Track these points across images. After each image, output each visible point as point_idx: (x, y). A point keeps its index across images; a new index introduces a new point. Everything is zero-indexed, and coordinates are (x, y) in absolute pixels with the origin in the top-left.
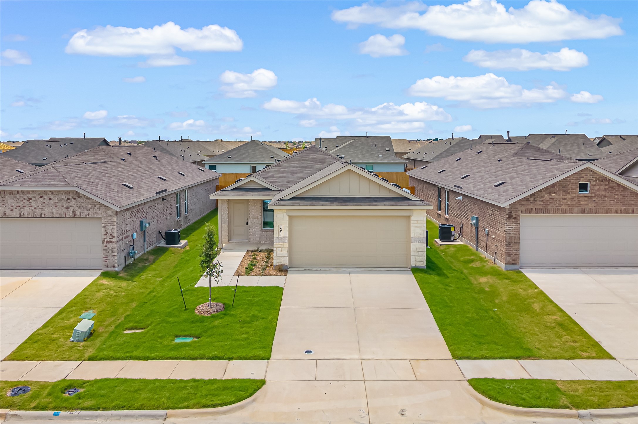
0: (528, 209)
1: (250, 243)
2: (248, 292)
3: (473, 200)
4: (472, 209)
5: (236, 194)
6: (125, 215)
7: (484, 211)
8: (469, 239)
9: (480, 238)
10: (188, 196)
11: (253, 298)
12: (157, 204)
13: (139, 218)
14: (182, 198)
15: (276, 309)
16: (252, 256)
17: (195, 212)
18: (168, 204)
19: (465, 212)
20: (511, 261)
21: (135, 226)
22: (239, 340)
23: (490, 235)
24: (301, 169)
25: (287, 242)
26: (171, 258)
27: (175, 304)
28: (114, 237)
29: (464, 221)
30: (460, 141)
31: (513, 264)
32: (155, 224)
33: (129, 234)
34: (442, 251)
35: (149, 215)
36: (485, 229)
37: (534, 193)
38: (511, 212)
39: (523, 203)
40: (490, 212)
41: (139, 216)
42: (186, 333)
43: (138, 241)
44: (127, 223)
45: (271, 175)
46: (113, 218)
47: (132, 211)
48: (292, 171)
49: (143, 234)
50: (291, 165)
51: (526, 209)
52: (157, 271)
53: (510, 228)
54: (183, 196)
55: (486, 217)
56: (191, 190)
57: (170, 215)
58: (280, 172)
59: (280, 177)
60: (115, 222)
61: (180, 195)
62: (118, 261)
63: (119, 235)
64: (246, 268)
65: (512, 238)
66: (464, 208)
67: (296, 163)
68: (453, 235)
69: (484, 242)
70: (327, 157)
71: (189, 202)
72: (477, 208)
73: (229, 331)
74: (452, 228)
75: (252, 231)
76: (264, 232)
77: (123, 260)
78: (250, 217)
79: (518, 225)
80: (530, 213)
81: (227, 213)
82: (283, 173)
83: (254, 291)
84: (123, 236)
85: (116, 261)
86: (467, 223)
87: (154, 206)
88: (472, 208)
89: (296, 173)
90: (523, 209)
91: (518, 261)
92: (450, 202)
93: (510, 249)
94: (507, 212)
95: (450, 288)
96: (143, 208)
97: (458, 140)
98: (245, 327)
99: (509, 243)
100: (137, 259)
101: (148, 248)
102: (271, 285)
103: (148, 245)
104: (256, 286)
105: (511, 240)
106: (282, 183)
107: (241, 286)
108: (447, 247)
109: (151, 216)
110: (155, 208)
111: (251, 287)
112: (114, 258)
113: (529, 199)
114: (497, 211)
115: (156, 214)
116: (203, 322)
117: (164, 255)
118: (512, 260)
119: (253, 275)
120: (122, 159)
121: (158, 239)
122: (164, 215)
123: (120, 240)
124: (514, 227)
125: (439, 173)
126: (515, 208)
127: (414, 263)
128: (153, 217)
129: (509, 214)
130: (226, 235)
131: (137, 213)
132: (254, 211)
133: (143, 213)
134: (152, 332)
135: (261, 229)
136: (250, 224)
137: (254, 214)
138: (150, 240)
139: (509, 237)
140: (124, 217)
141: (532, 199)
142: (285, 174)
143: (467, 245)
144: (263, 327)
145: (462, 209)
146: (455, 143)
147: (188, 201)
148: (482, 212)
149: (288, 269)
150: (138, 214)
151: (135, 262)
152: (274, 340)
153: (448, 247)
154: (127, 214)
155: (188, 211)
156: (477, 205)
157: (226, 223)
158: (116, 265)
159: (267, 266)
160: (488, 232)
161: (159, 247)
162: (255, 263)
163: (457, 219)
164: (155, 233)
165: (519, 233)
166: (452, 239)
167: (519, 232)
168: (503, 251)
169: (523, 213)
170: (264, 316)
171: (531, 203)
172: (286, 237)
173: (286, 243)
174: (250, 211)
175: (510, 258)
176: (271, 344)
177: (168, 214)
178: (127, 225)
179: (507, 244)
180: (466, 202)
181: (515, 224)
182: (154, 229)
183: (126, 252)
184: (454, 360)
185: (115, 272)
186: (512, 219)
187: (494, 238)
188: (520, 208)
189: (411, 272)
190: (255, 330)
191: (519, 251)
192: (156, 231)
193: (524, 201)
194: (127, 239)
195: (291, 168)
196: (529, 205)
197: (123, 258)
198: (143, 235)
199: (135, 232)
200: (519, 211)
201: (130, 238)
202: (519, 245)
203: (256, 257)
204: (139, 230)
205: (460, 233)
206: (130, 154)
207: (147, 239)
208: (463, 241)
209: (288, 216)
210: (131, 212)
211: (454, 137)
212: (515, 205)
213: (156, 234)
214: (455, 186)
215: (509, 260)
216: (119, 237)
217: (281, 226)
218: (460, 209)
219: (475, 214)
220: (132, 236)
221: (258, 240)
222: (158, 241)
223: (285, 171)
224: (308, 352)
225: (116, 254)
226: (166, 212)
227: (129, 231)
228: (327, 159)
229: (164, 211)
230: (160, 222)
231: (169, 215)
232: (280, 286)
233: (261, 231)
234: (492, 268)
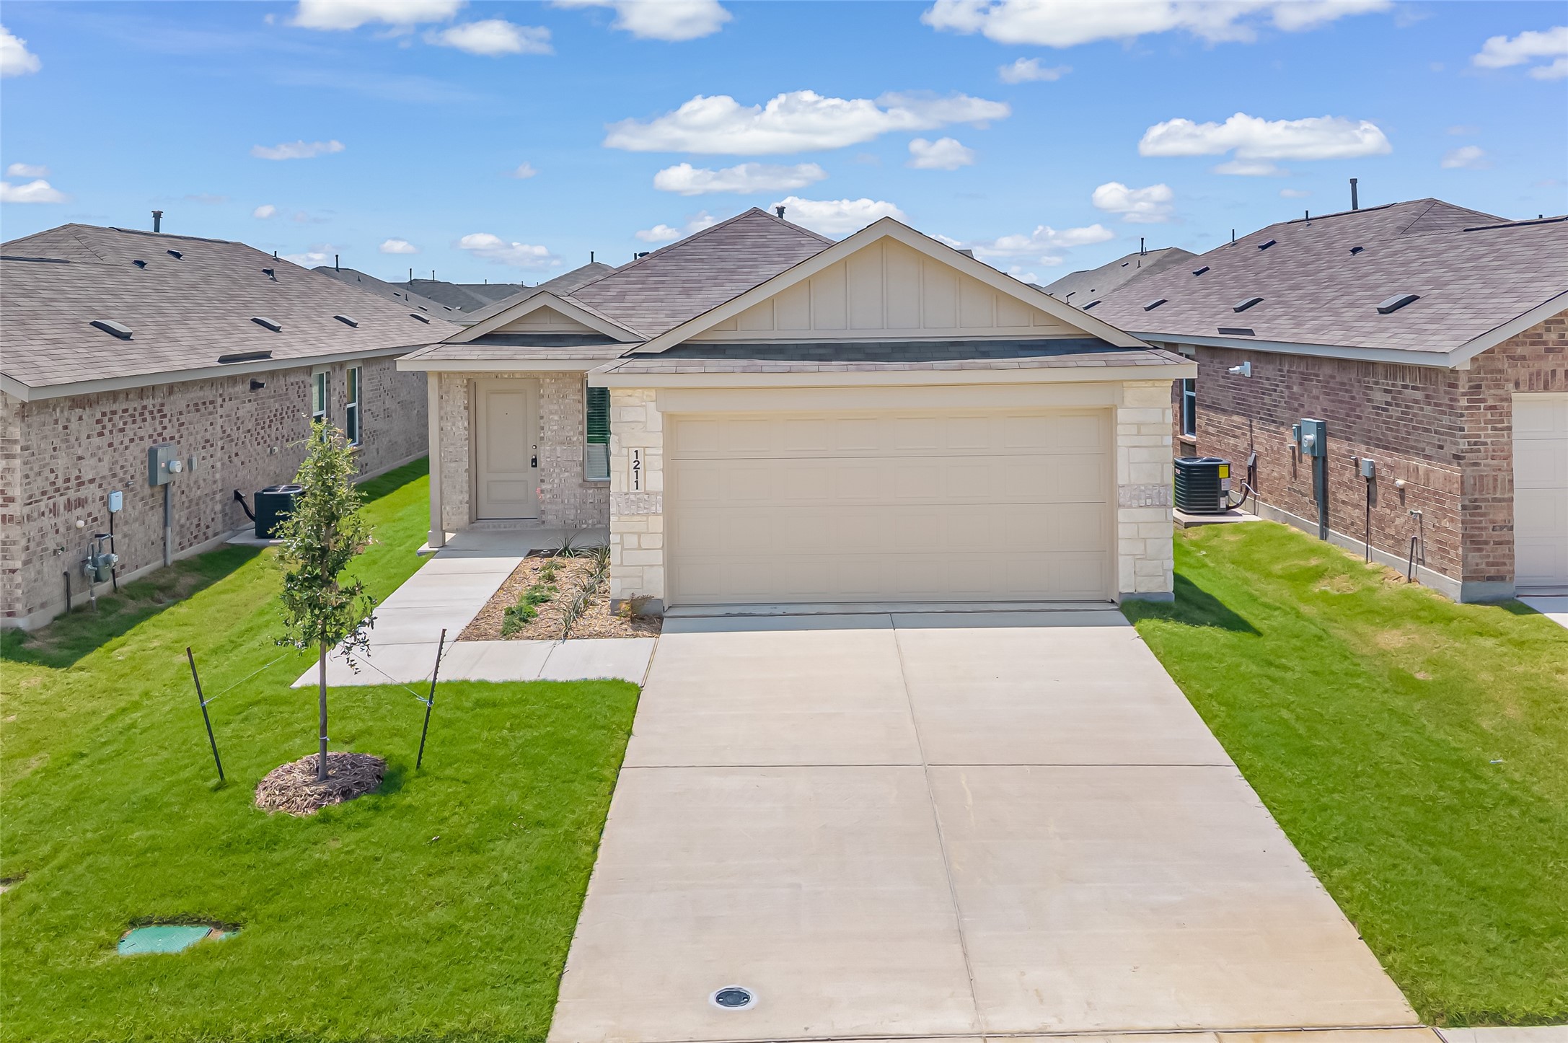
0: (1538, 374)
1: (542, 527)
2: (494, 705)
3: (1299, 366)
4: (1297, 399)
5: (491, 353)
6: (68, 420)
7: (1353, 398)
8: (1286, 503)
9: (1334, 493)
10: (360, 389)
11: (511, 730)
12: (230, 399)
13: (142, 439)
14: (335, 389)
15: (601, 781)
16: (544, 569)
17: (390, 441)
18: (277, 405)
19: (1265, 414)
20: (1483, 566)
21: (122, 467)
22: (409, 938)
23: (1383, 478)
24: (715, 278)
25: (660, 511)
26: (260, 582)
27: (187, 761)
28: (12, 500)
29: (1260, 443)
30: (1165, 257)
31: (1490, 579)
32: (219, 465)
33: (91, 491)
34: (1198, 545)
35: (191, 434)
36: (1356, 460)
37: (1561, 314)
38: (1479, 387)
39: (1519, 351)
40: (1379, 397)
41: (141, 433)
42: (182, 906)
43: (136, 520)
44: (80, 453)
45: (615, 294)
46: (11, 429)
47: (107, 410)
48: (684, 282)
49: (159, 498)
50: (683, 264)
51: (1531, 375)
52: (190, 629)
53: (1476, 444)
54: (340, 384)
55: (1359, 417)
56: (374, 368)
57: (287, 440)
58: (644, 286)
59: (644, 301)
60: (16, 442)
61: (328, 382)
62: (28, 593)
63: (37, 493)
64: (510, 612)
65: (1485, 482)
66: (1263, 399)
67: (702, 261)
68: (1226, 493)
69: (1353, 505)
70: (804, 240)
71: (365, 407)
72: (1315, 392)
73: (375, 892)
74: (1220, 468)
75: (549, 487)
76: (591, 491)
77: (54, 590)
78: (542, 438)
79: (1505, 433)
80: (1546, 388)
81: (466, 424)
82: (656, 290)
83: (520, 701)
84: (61, 501)
85: (20, 591)
86: (1275, 449)
87: (211, 402)
88: (1293, 397)
89: (700, 289)
90: (1523, 374)
91: (1508, 568)
92: (1203, 387)
93: (1480, 522)
94: (1463, 386)
95: (1289, 675)
96: (162, 405)
97: (1158, 256)
98: (453, 868)
99: (1476, 500)
100: (128, 586)
101: (182, 549)
102: (592, 675)
103: (182, 537)
104: (533, 678)
105: (1481, 491)
106: (650, 320)
107: (473, 680)
108: (1210, 533)
109: (199, 437)
110: (220, 411)
111: (512, 683)
112: (11, 580)
113: (1540, 335)
114: (1414, 388)
115: (224, 432)
116: (273, 844)
117: (239, 570)
118: (1488, 564)
119: (528, 638)
120: (137, 262)
121: (231, 518)
122: (259, 440)
123: (43, 514)
124: (1489, 441)
125: (1149, 309)
126: (1492, 372)
127: (1127, 583)
128: (207, 441)
129: (1472, 394)
130: (461, 503)
131: (134, 422)
132: (556, 418)
133: (161, 422)
134: (34, 897)
135: (581, 481)
136: (542, 462)
137: (555, 428)
138: (195, 521)
139: (1474, 478)
140: (65, 428)
141: (1552, 337)
142: (662, 293)
143: (1279, 523)
144: (534, 865)
145: (1250, 406)
146: (1150, 263)
147: (360, 404)
148: (1341, 402)
149: (666, 614)
150: (140, 424)
151: (115, 597)
152: (576, 934)
153: (1215, 533)
154: (80, 418)
155: (360, 435)
156: (1319, 381)
157: (461, 460)
158: (18, 607)
159: (588, 604)
160: (1374, 470)
161: (229, 548)
162: (545, 593)
163: (1232, 441)
164: (218, 497)
165: (1509, 464)
166: (1223, 506)
167: (1508, 457)
168: (1449, 532)
169: (1522, 388)
170: (543, 815)
171: (1548, 350)
172: (657, 493)
173: (655, 514)
174: (542, 418)
175: (1481, 557)
176: (556, 959)
177: (277, 439)
178: (80, 458)
179: (1467, 503)
180: (1268, 379)
181: (1494, 429)
182: (215, 482)
183: (71, 557)
184: (1429, 1029)
185: (13, 634)
186: (1482, 410)
187: (1402, 490)
188: (1509, 370)
189: (1121, 617)
190: (497, 883)
191: (1511, 528)
192: (221, 490)
193: (1524, 343)
194: (79, 511)
195: (682, 275)
196: (1540, 357)
197: (59, 580)
198: (161, 501)
199: (120, 486)
200: (1507, 380)
201: (95, 508)
202: (1510, 509)
203: (554, 572)
204: (140, 481)
205: (1249, 483)
206: (178, 256)
207: (178, 515)
208: (1261, 510)
209: (663, 413)
210: (104, 414)
211: (1148, 247)
212: (1493, 359)
213: (220, 501)
214: (1222, 331)
215: (1477, 565)
216: (36, 501)
217: (636, 452)
218: (1243, 404)
219: (1310, 414)
220: (106, 502)
221: (572, 517)
222: (234, 528)
223: (662, 283)
224: (729, 999)
225: (18, 565)
226: (268, 430)
227: (92, 481)
228: (803, 245)
229: (258, 424)
230: (242, 463)
231: (282, 442)
232: (628, 679)
233: (581, 486)
234: (1406, 595)
